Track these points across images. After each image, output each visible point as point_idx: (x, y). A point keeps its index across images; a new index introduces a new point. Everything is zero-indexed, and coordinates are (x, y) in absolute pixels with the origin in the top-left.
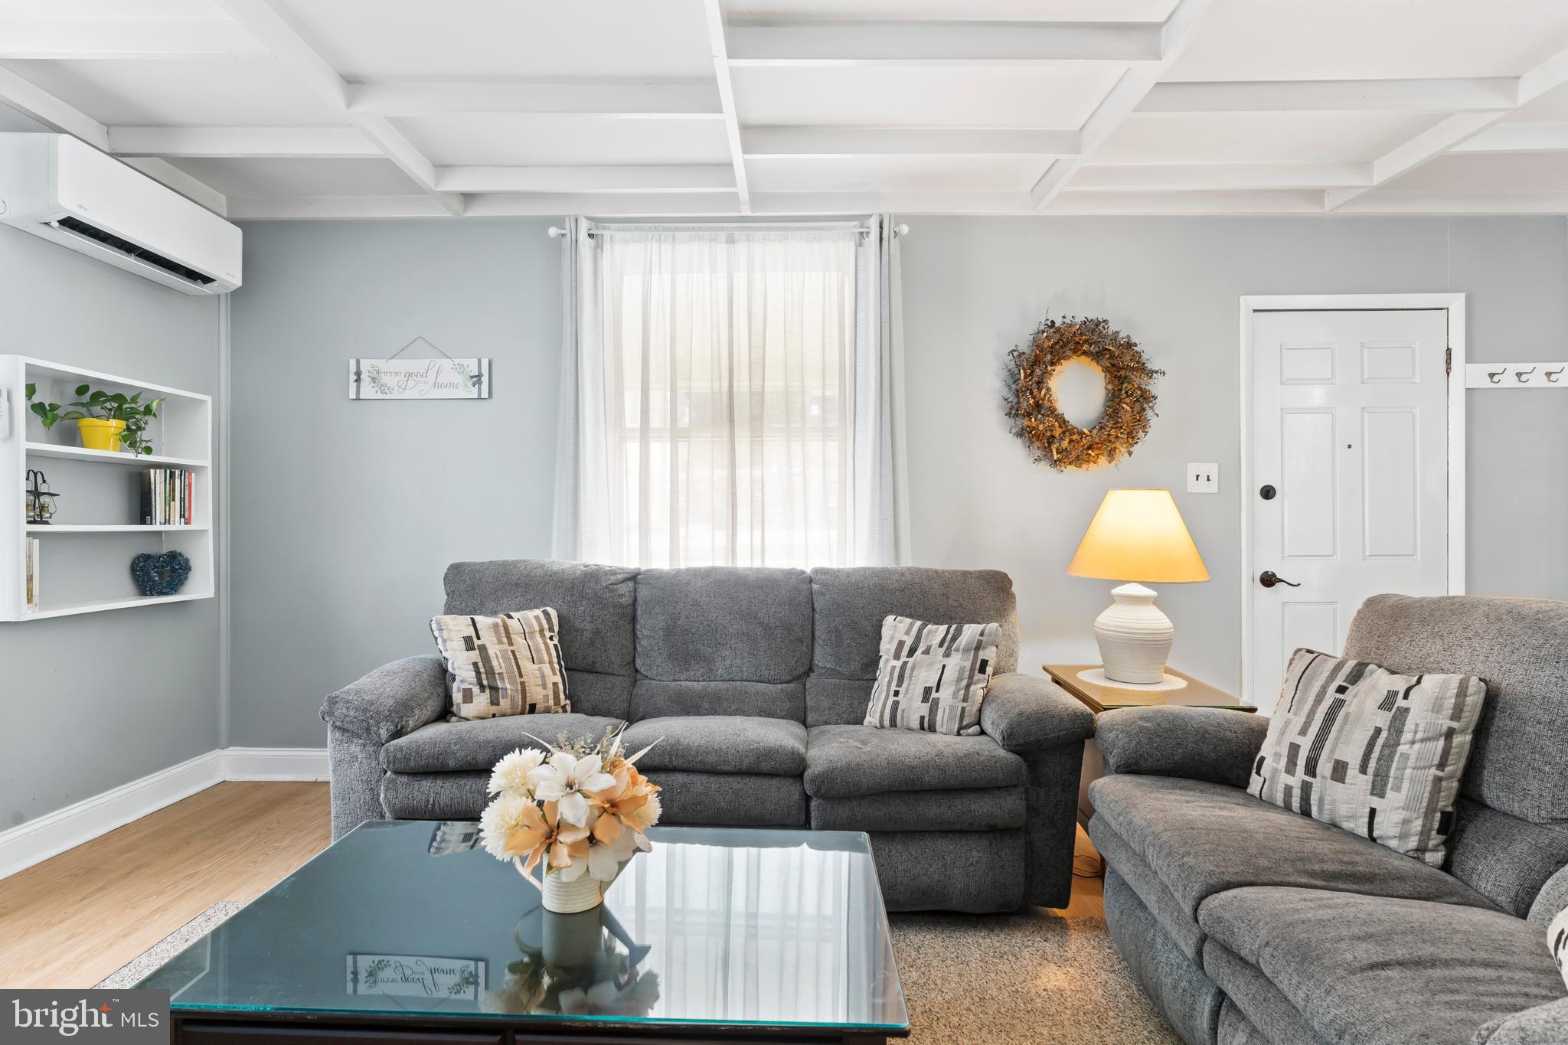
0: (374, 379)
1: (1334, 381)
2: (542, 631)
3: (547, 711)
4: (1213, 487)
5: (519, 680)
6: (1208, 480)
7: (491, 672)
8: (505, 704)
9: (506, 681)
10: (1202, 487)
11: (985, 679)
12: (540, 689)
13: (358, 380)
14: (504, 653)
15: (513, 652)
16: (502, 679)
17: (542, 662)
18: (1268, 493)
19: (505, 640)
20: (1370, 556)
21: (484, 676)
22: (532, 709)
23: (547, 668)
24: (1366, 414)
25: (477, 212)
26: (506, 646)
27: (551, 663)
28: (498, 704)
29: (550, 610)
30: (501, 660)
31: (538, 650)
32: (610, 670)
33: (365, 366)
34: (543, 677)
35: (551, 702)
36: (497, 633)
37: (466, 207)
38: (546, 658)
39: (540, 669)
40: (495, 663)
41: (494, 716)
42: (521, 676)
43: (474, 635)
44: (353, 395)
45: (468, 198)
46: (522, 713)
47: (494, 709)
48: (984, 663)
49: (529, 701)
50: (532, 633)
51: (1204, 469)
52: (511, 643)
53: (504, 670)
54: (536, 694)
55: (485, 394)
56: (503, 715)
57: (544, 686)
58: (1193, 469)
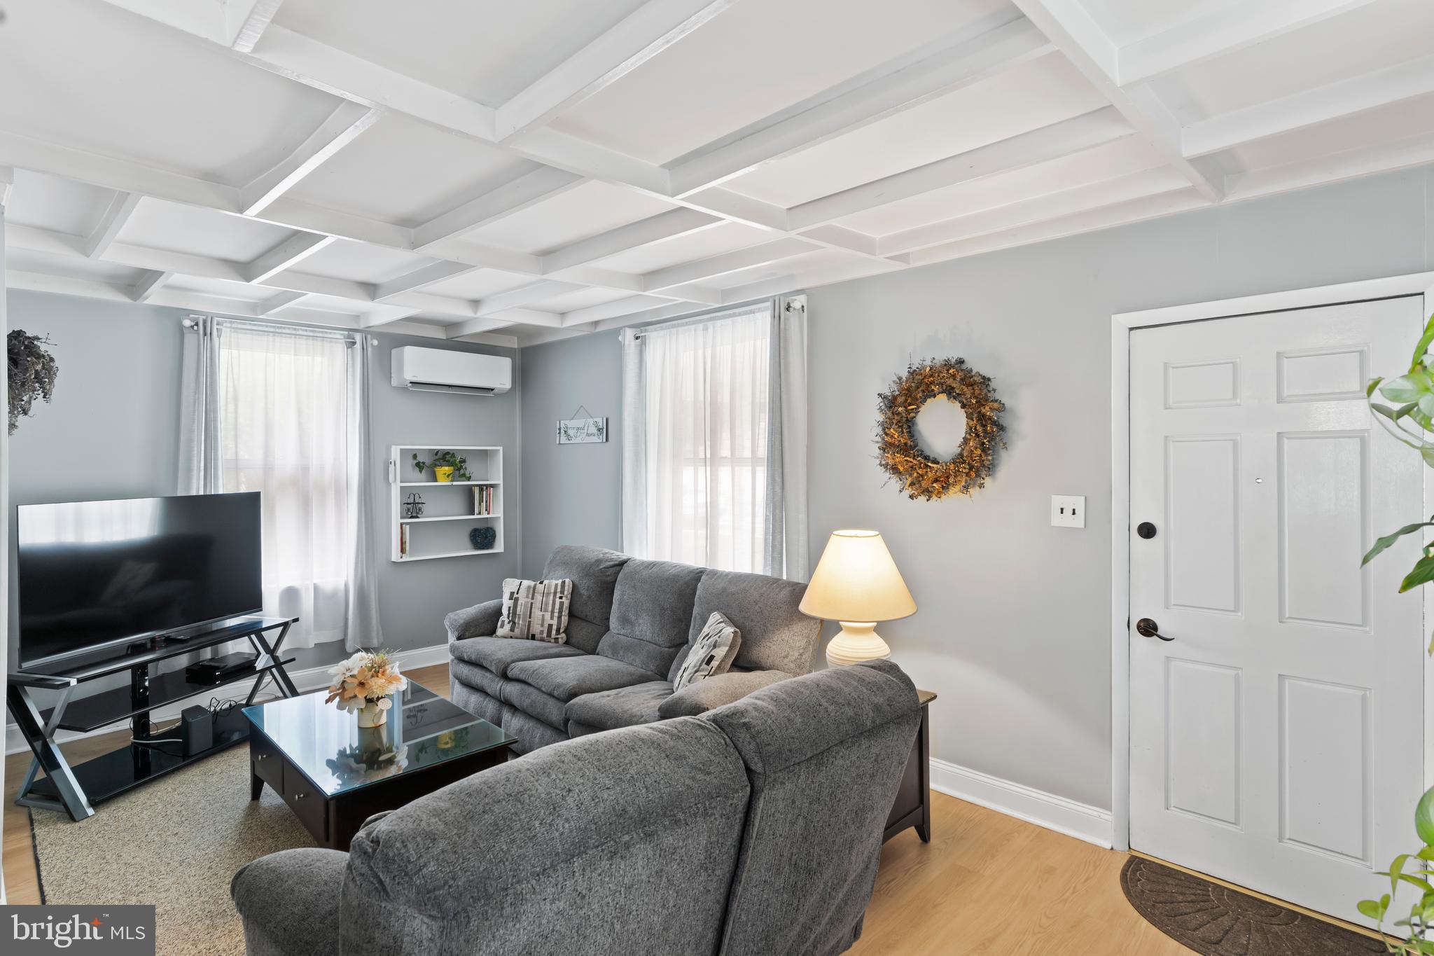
0: (565, 432)
1: (1238, 401)
2: (555, 593)
3: (542, 640)
4: (1078, 522)
5: (528, 619)
6: (1074, 513)
7: (515, 613)
8: (517, 631)
9: (521, 619)
10: (1067, 521)
11: (707, 669)
12: (539, 627)
13: (559, 433)
14: (526, 603)
15: (532, 603)
16: (519, 618)
17: (546, 611)
18: (1147, 531)
19: (530, 596)
20: (1289, 618)
21: (511, 615)
22: (533, 637)
23: (548, 615)
24: (1286, 441)
25: (600, 329)
26: (530, 600)
27: (553, 612)
28: (513, 631)
29: (567, 580)
30: (523, 607)
31: (547, 604)
32: (594, 621)
33: (562, 426)
34: (543, 620)
35: (545, 635)
36: (528, 591)
37: (596, 327)
38: (550, 609)
39: (543, 615)
40: (519, 609)
41: (511, 637)
42: (530, 617)
43: (516, 592)
44: (558, 442)
45: (596, 323)
46: (528, 638)
47: (512, 634)
48: (712, 658)
49: (531, 632)
50: (548, 594)
51: (1070, 502)
52: (533, 598)
53: (521, 613)
54: (536, 629)
55: (604, 440)
56: (517, 638)
57: (542, 625)
58: (1057, 501)
